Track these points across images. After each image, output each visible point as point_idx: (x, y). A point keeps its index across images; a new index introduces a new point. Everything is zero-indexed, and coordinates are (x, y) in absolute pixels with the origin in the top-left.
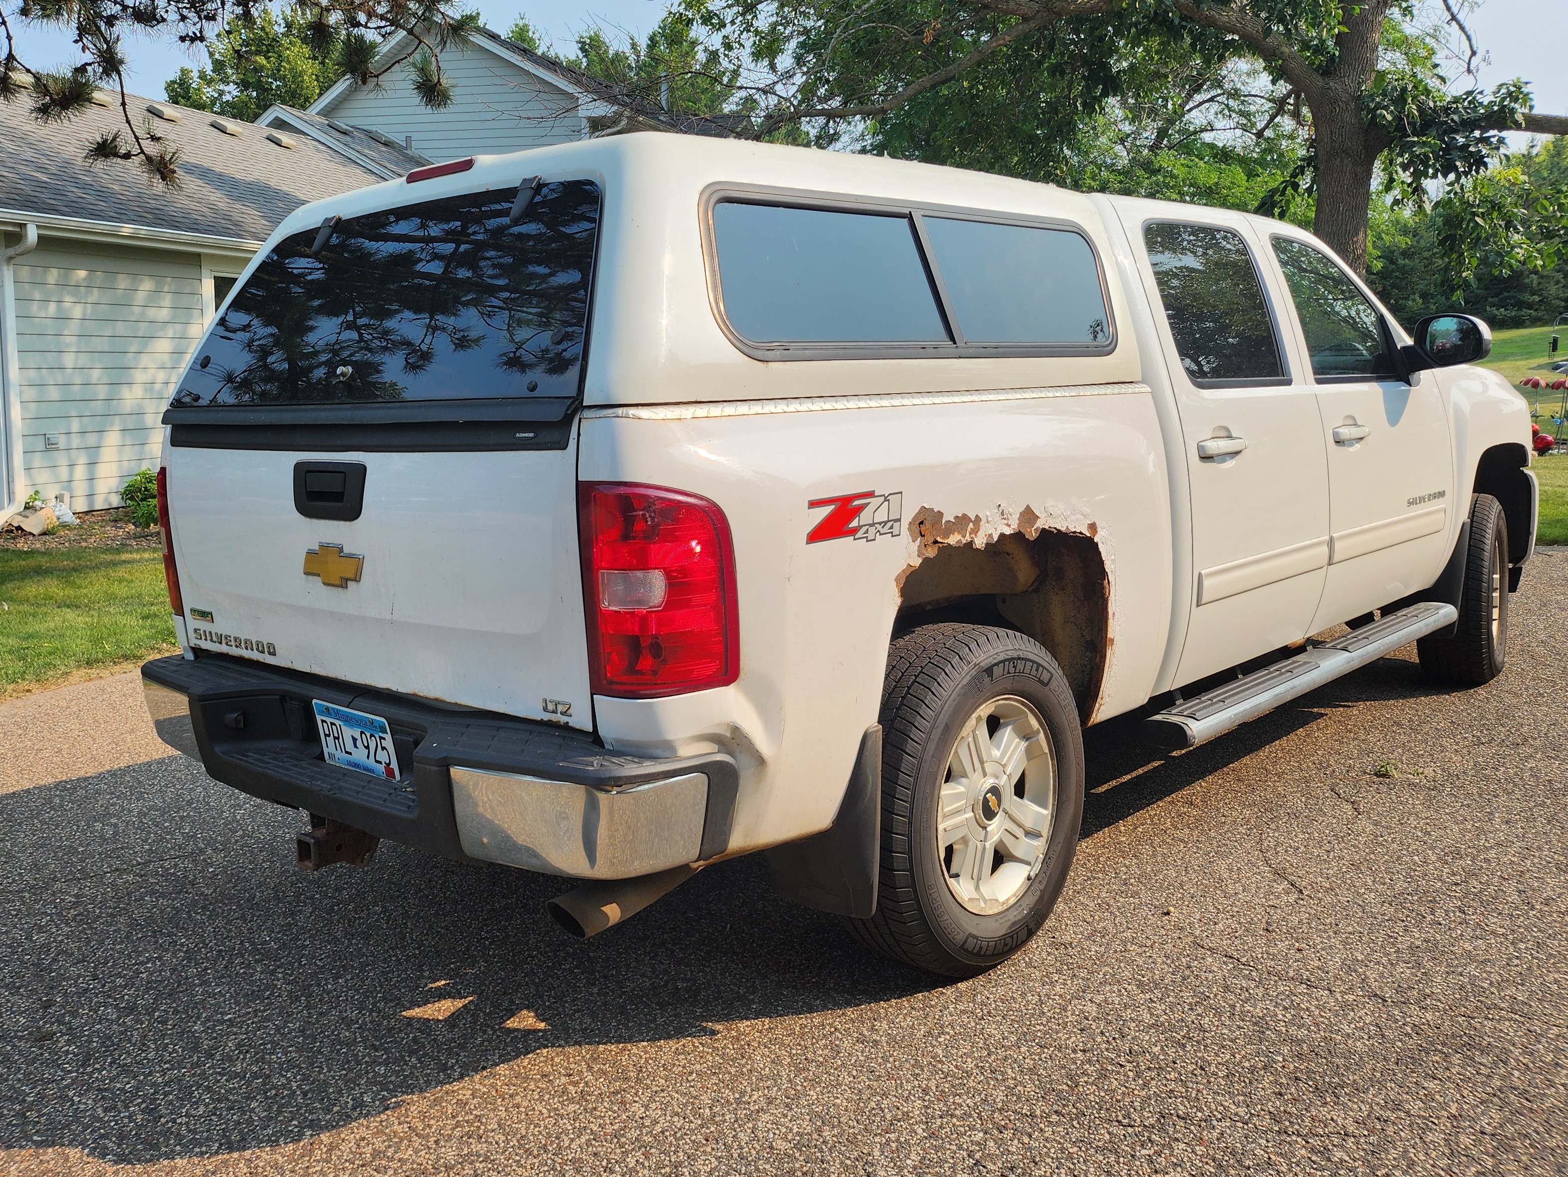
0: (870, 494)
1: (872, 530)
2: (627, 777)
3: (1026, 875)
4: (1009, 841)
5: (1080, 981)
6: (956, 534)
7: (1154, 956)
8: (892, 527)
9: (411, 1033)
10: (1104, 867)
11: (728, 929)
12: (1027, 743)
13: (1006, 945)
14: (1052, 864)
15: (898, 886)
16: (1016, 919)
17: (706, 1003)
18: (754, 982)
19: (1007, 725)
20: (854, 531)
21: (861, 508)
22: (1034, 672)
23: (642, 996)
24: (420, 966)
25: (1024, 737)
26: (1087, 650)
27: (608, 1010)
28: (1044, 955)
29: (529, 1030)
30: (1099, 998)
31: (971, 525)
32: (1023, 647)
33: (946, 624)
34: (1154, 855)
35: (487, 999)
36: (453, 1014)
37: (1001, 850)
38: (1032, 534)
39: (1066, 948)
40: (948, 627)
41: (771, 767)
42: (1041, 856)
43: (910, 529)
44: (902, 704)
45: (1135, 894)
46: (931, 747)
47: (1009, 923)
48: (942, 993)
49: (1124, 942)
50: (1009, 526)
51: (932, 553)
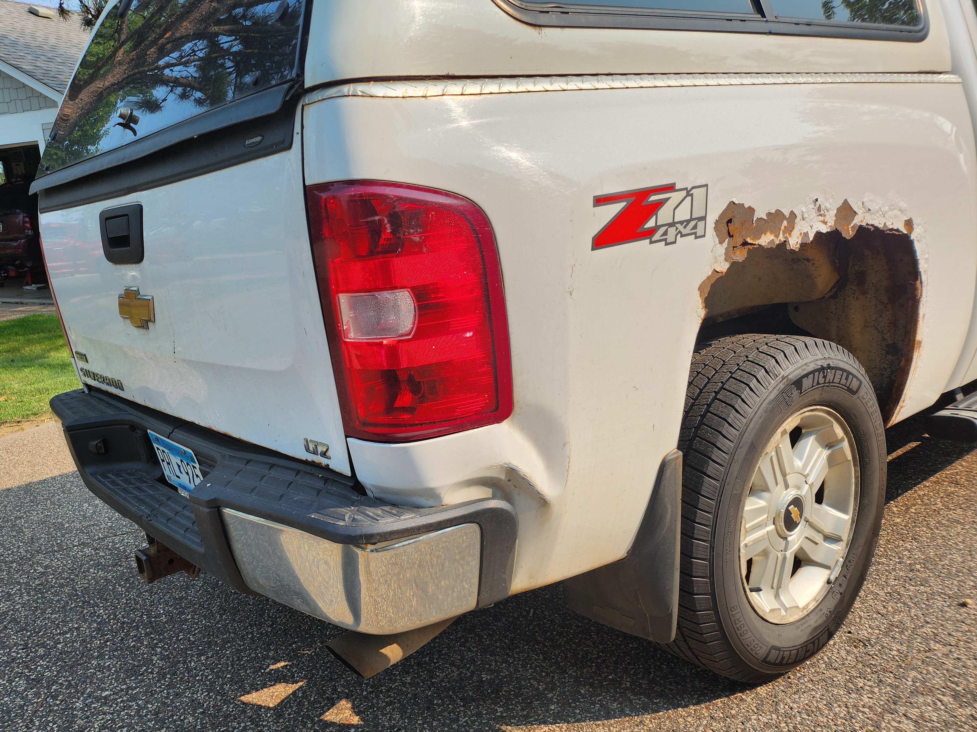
0: (670, 188)
1: (672, 231)
2: (380, 534)
3: (824, 578)
4: (809, 549)
5: (889, 688)
6: (768, 234)
7: (964, 658)
8: (695, 227)
9: (243, 722)
10: (885, 551)
11: (531, 615)
12: (829, 451)
13: (807, 651)
14: (852, 567)
15: (698, 608)
16: (817, 624)
17: (507, 700)
18: (553, 677)
19: (809, 434)
20: (650, 233)
21: (659, 204)
22: (843, 381)
23: (449, 689)
24: (267, 646)
25: (827, 446)
26: (888, 353)
27: (417, 704)
28: (843, 653)
29: (344, 724)
30: (914, 713)
31: (785, 223)
32: (832, 356)
33: (745, 336)
34: (933, 539)
35: (315, 685)
36: (283, 701)
37: (801, 556)
38: (849, 233)
39: (865, 645)
40: (748, 339)
41: (556, 508)
42: (841, 560)
43: (716, 229)
44: (701, 423)
45: (924, 582)
46: (735, 468)
47: (810, 629)
48: (742, 700)
49: (926, 639)
50: (825, 223)
51: (740, 256)
